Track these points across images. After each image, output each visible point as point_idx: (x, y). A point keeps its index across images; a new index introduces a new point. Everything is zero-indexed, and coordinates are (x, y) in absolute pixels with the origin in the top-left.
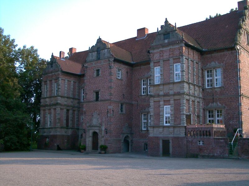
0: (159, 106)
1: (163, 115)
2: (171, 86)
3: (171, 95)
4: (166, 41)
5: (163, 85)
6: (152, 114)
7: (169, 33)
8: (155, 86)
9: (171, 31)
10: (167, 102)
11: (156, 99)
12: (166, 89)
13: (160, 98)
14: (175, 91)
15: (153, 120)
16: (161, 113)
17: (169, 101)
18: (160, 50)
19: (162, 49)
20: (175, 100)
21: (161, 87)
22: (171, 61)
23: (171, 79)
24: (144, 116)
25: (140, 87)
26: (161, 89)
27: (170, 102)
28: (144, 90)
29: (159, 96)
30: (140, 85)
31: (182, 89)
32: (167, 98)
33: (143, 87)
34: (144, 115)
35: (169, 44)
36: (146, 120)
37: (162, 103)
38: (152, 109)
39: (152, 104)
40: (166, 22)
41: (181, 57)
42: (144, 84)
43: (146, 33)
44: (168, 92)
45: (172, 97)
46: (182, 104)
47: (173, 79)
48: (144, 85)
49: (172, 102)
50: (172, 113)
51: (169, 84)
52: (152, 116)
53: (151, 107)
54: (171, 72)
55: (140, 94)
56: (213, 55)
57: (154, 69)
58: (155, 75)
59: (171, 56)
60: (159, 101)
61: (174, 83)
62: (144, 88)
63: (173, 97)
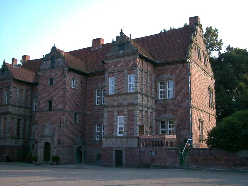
0: (113, 116)
1: (116, 126)
2: (125, 96)
4: (121, 52)
5: (118, 95)
6: (105, 124)
7: (124, 45)
8: (109, 96)
9: (126, 43)
10: (120, 113)
11: (110, 109)
12: (120, 100)
13: (113, 109)
14: (128, 102)
15: (106, 131)
16: (115, 124)
17: (123, 111)
18: (114, 60)
19: (116, 60)
20: (128, 111)
21: (115, 98)
22: (126, 71)
23: (125, 90)
24: (98, 127)
25: (94, 97)
26: (115, 99)
27: (124, 112)
28: (98, 100)
29: (112, 106)
30: (94, 96)
31: (135, 100)
32: (121, 109)
33: (97, 97)
34: (98, 125)
35: (124, 55)
36: (99, 130)
37: (115, 113)
38: (106, 119)
39: (106, 114)
40: (122, 33)
41: (135, 68)
42: (98, 94)
43: (102, 44)
44: (122, 102)
45: (125, 108)
46: (135, 114)
47: (126, 90)
48: (98, 95)
49: (125, 113)
50: (126, 123)
51: (123, 94)
52: (106, 126)
53: (105, 117)
54: (125, 83)
55: (94, 105)
56: (165, 67)
57: (108, 79)
58: (110, 86)
59: (126, 67)
60: (113, 112)
61: (128, 94)
62: (98, 98)
63: (126, 107)
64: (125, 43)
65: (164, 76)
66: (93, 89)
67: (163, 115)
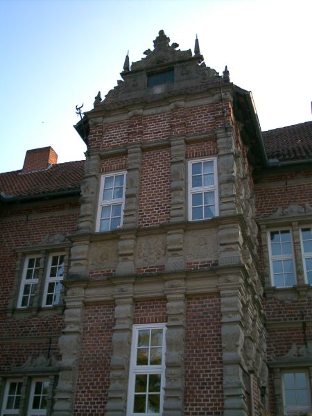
0: (110, 326)
1: (124, 368)
2: (174, 237)
3: (175, 274)
4: (158, 90)
5: (138, 232)
6: (68, 361)
7: (171, 69)
10: (148, 307)
11: (95, 294)
12: (148, 253)
13: (116, 289)
14: (189, 260)
15: (70, 392)
16: (116, 359)
17: (164, 299)
18: (130, 114)
20: (188, 297)
21: (127, 243)
22: (179, 147)
23: (173, 213)
24: (11, 392)
25: (16, 280)
26: (124, 248)
27: (168, 304)
28: (26, 291)
29: (111, 279)
30: (17, 275)
31: (227, 250)
32: (152, 289)
33: (24, 281)
34: (13, 385)
36: (16, 407)
37: (123, 310)
38: (75, 337)
39: (74, 314)
40: (162, 39)
41: (220, 133)
42: (29, 272)
44: (159, 262)
45: (176, 282)
46: (227, 313)
47: (182, 212)
48: (29, 277)
49: (176, 305)
50: (177, 356)
51: (164, 229)
52: (69, 369)
53: (67, 329)
54: (174, 184)
55: (10, 307)
56: (290, 183)
58: (102, 202)
59: (178, 130)
60: (112, 304)
61: (186, 226)
62: (27, 287)
63: (182, 283)
64: (175, 63)
65: (287, 210)
66: (16, 255)
67: (294, 347)
